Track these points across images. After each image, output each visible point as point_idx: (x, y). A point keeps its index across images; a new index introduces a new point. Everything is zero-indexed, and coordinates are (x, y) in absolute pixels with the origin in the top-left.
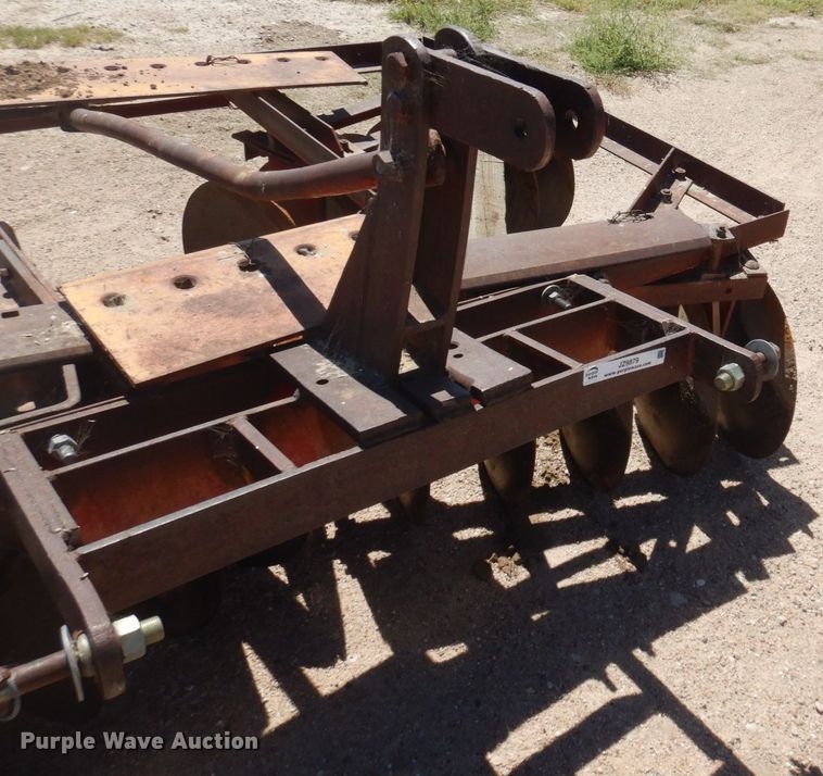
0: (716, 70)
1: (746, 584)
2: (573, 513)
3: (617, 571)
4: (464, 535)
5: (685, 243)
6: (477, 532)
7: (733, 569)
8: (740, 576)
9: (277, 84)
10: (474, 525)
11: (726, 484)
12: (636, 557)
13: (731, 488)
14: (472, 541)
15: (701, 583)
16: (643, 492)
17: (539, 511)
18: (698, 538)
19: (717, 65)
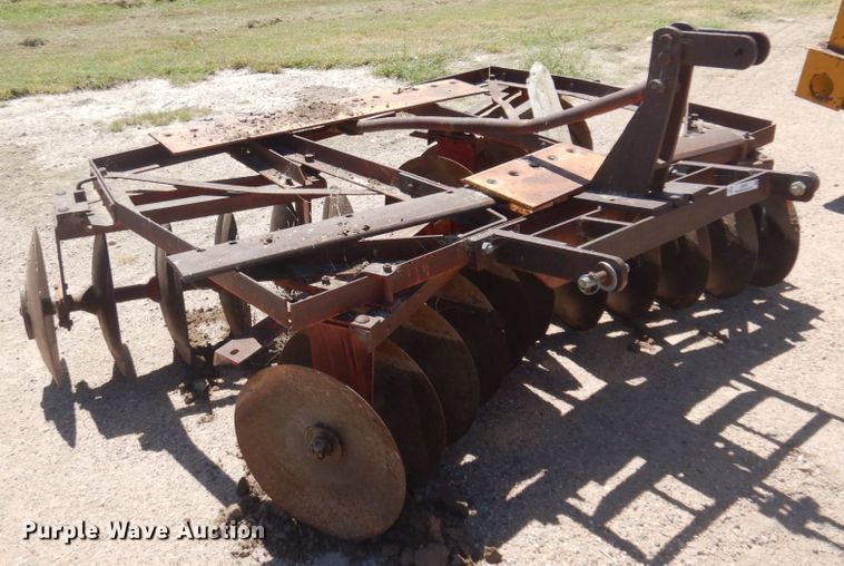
0: (624, 77)
1: (793, 343)
2: (671, 321)
3: (712, 344)
4: (613, 335)
5: (722, 145)
6: (620, 333)
7: (782, 338)
8: (788, 340)
9: (434, 100)
10: (617, 330)
11: (756, 302)
12: (720, 337)
13: (761, 304)
14: (618, 338)
15: (766, 345)
16: (707, 309)
17: (650, 322)
18: (752, 327)
19: (623, 74)
